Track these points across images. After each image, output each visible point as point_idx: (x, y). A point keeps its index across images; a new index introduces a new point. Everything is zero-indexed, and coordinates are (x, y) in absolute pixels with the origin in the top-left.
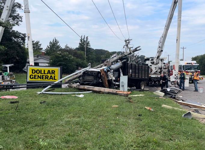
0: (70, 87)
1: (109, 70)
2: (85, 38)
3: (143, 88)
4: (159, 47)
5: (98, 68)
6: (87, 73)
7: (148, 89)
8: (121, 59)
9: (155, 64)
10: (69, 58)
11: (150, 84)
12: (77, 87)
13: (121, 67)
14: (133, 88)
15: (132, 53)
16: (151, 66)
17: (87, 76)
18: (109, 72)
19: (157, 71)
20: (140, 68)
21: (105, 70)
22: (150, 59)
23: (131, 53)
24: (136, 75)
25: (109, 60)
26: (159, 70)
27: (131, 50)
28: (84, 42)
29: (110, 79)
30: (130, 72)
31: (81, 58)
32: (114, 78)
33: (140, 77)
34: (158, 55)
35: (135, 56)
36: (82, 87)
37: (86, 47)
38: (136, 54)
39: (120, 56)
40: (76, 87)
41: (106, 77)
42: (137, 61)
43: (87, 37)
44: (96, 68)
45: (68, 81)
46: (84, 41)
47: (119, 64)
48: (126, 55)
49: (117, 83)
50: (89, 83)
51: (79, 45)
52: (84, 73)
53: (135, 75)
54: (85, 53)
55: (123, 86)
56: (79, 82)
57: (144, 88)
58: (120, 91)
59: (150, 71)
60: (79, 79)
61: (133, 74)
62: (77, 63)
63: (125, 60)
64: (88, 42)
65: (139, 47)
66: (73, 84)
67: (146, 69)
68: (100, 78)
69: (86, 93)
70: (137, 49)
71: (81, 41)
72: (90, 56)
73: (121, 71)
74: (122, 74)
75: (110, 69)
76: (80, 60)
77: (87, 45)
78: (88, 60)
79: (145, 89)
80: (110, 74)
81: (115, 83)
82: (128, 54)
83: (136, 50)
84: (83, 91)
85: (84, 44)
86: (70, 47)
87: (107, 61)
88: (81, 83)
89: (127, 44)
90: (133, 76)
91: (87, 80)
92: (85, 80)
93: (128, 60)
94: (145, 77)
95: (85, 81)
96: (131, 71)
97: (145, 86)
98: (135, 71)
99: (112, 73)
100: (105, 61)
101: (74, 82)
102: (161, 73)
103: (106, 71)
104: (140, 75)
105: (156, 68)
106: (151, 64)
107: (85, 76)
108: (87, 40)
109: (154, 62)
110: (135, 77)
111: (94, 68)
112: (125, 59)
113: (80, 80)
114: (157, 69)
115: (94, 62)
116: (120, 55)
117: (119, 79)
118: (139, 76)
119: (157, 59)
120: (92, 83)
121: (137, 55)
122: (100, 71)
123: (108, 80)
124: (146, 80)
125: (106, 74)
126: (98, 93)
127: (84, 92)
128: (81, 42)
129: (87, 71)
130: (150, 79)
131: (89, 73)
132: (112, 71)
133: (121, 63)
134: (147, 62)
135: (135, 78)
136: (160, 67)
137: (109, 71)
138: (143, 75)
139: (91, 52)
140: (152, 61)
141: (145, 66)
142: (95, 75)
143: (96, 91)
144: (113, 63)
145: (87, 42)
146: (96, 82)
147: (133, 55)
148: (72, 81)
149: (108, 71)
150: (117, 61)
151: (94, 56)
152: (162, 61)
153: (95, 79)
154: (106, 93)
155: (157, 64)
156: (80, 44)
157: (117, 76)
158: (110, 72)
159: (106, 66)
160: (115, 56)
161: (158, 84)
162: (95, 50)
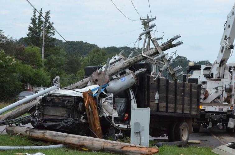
0: (11, 133)
1: (104, 93)
2: (44, 15)
3: (184, 138)
4: (225, 39)
5: (77, 87)
6: (51, 100)
7: (198, 142)
8: (133, 67)
9: (215, 80)
10: (6, 62)
11: (201, 129)
12: (28, 133)
13: (133, 87)
14: (161, 138)
15: (160, 51)
16: (204, 83)
17: (49, 108)
18: (104, 100)
19: (219, 98)
20: (179, 88)
21: (94, 93)
22: (203, 67)
23: (157, 53)
24: (170, 105)
25: (104, 69)
26: (225, 95)
27: (158, 44)
28: (40, 25)
29: (107, 115)
30: (155, 100)
31: (32, 63)
32: (115, 114)
33: (179, 111)
34: (221, 56)
35: (169, 61)
36: (38, 133)
37: (45, 36)
38: (169, 55)
39: (130, 59)
40: (24, 133)
41: (96, 112)
42: (172, 73)
43: (47, 13)
44: (72, 89)
45: (6, 119)
46: (41, 22)
47: (129, 79)
48: (145, 58)
49: (122, 126)
50: (56, 126)
51: (28, 32)
52: (44, 100)
53: (167, 107)
54: (43, 52)
55: (138, 133)
56: (33, 123)
57: (188, 139)
58: (131, 147)
59: (202, 96)
60: (32, 115)
61: (163, 104)
62: (23, 74)
63: (143, 70)
64: (50, 24)
65: (178, 37)
66: (17, 125)
67: (194, 90)
68: (81, 113)
69: (50, 149)
70: (174, 43)
71: (34, 21)
72: (53, 57)
73: (132, 97)
74: (134, 105)
75: (106, 91)
76: (29, 67)
77: (48, 32)
78: (50, 68)
79: (189, 141)
80: (106, 103)
81: (117, 125)
82: (151, 56)
83: (169, 45)
84: (42, 143)
85: (40, 30)
86: (9, 38)
87: (99, 71)
88: (36, 124)
89: (147, 30)
90: (161, 109)
91: (52, 117)
92: (46, 117)
93: (149, 70)
94: (190, 111)
95: (46, 121)
96: (157, 96)
97: (190, 133)
98: (167, 97)
99: (110, 101)
100: (94, 71)
101: (19, 121)
102: (229, 102)
103: (97, 97)
104: (179, 106)
105: (217, 88)
106: (205, 80)
107: (46, 108)
108: (46, 20)
109: (212, 74)
110: (167, 111)
111: (68, 87)
112: (142, 66)
113: (34, 117)
114: (220, 93)
115: (63, 71)
116: (131, 57)
117: (127, 115)
118: (175, 108)
119: (220, 66)
120: (63, 124)
121: (171, 57)
122: (81, 95)
123: (100, 118)
124: (193, 119)
125: (96, 104)
126: (77, 149)
127: (44, 147)
128: (32, 26)
129: (50, 95)
130: (204, 116)
131: (56, 100)
132: (112, 95)
133: (132, 76)
134: (195, 75)
135: (167, 114)
136: (228, 87)
137: (104, 96)
138: (185, 106)
139: (57, 49)
140: (207, 72)
141: (191, 85)
142: (71, 106)
143: (73, 144)
144: (114, 77)
145: (48, 24)
146: (73, 123)
147: (164, 57)
148: (14, 120)
149: (102, 96)
150: (122, 72)
151: (64, 58)
152: (231, 72)
153: (69, 115)
154: (97, 150)
155: (219, 79)
156: (30, 29)
157: (122, 108)
158: (107, 99)
159: (96, 84)
160: (119, 60)
161: (221, 127)
162: (65, 43)
